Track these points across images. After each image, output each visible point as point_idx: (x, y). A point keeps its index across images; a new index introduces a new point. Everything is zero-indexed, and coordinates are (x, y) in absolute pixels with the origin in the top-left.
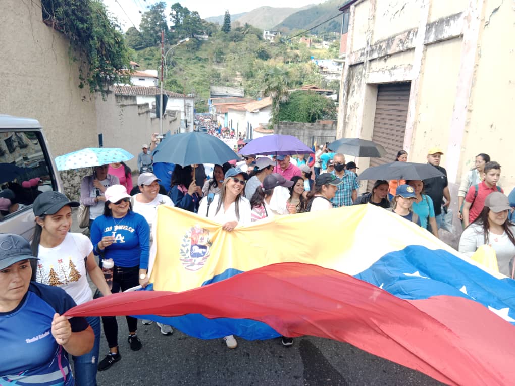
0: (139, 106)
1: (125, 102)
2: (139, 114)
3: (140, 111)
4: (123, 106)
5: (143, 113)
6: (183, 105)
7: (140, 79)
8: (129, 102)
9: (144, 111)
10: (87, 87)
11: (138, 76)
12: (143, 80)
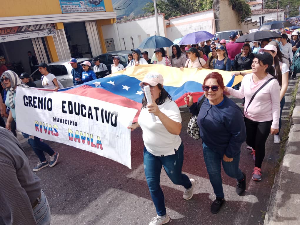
0: (253, 23)
1: (248, 23)
2: (253, 26)
3: (253, 25)
4: (248, 24)
5: (254, 25)
6: (277, 16)
7: (254, 6)
8: (250, 22)
9: (255, 24)
10: (240, 22)
11: (252, 5)
12: (256, 6)
